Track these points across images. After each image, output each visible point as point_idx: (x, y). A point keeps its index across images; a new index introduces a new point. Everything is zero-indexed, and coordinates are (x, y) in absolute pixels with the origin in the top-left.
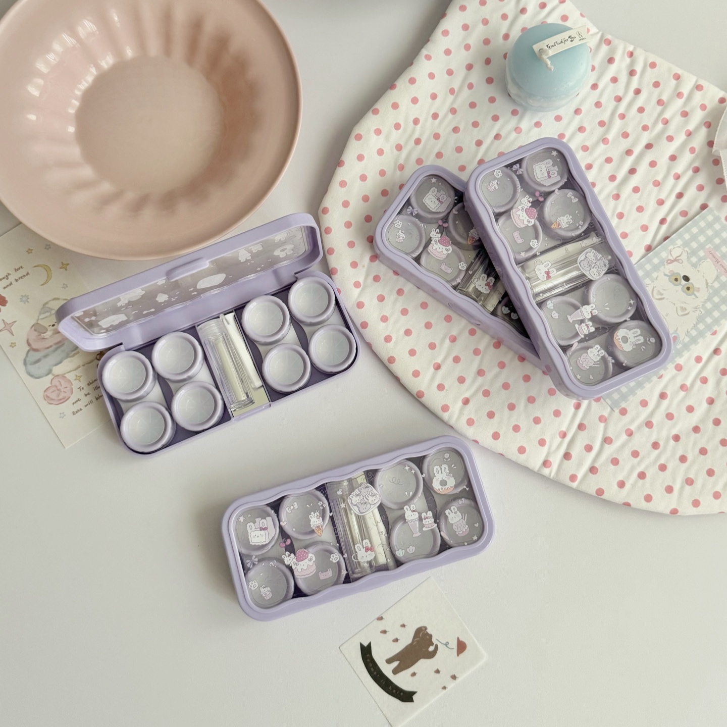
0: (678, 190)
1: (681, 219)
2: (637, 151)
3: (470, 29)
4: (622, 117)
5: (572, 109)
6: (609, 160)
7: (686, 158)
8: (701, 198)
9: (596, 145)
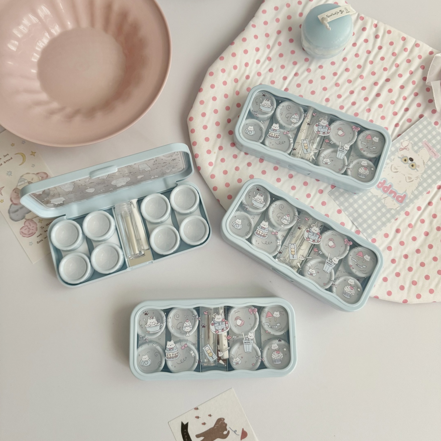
0: (405, 106)
1: (408, 124)
2: (380, 83)
3: (279, 9)
4: (371, 62)
5: (342, 58)
6: (364, 88)
7: (410, 88)
8: (420, 111)
9: (356, 79)
